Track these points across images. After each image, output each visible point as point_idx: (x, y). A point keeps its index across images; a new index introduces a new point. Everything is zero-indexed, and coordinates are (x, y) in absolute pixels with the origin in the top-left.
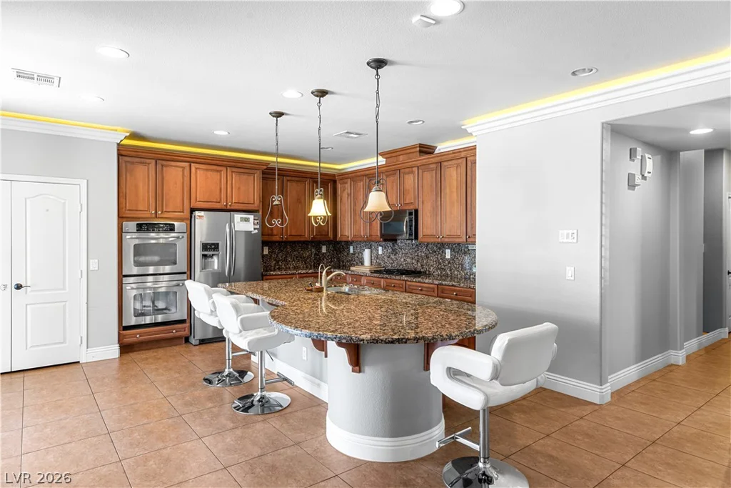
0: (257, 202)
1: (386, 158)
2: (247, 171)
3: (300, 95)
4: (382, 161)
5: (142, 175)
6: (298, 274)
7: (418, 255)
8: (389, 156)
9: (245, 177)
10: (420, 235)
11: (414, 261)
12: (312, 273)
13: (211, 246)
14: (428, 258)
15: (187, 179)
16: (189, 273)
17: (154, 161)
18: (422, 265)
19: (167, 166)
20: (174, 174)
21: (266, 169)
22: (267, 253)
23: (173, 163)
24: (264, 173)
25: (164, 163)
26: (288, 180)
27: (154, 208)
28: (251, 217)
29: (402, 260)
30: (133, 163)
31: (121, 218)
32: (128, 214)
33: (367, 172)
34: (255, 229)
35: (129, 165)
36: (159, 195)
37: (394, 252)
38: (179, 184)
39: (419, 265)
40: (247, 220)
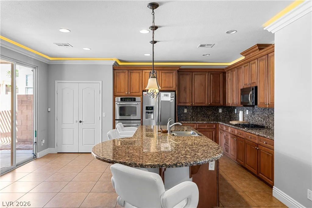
0: (174, 86)
1: (245, 56)
2: (169, 71)
3: (149, 32)
4: (243, 58)
5: (123, 77)
6: (198, 123)
7: (264, 116)
8: (245, 54)
9: (168, 74)
10: (258, 103)
11: (262, 119)
12: (206, 123)
13: (150, 108)
14: (269, 118)
15: (141, 78)
16: (142, 120)
17: (127, 71)
18: (266, 122)
19: (132, 72)
20: (135, 76)
21: (179, 69)
22: (186, 112)
23: (135, 71)
24: (178, 72)
25: (131, 71)
26: (195, 74)
27: (127, 91)
28: (169, 94)
29: (257, 118)
30: (119, 72)
31: (115, 96)
32: (117, 94)
33: (236, 66)
34: (171, 100)
35: (118, 73)
36: (130, 86)
37: (253, 113)
38: (138, 80)
39: (265, 122)
40: (167, 95)
